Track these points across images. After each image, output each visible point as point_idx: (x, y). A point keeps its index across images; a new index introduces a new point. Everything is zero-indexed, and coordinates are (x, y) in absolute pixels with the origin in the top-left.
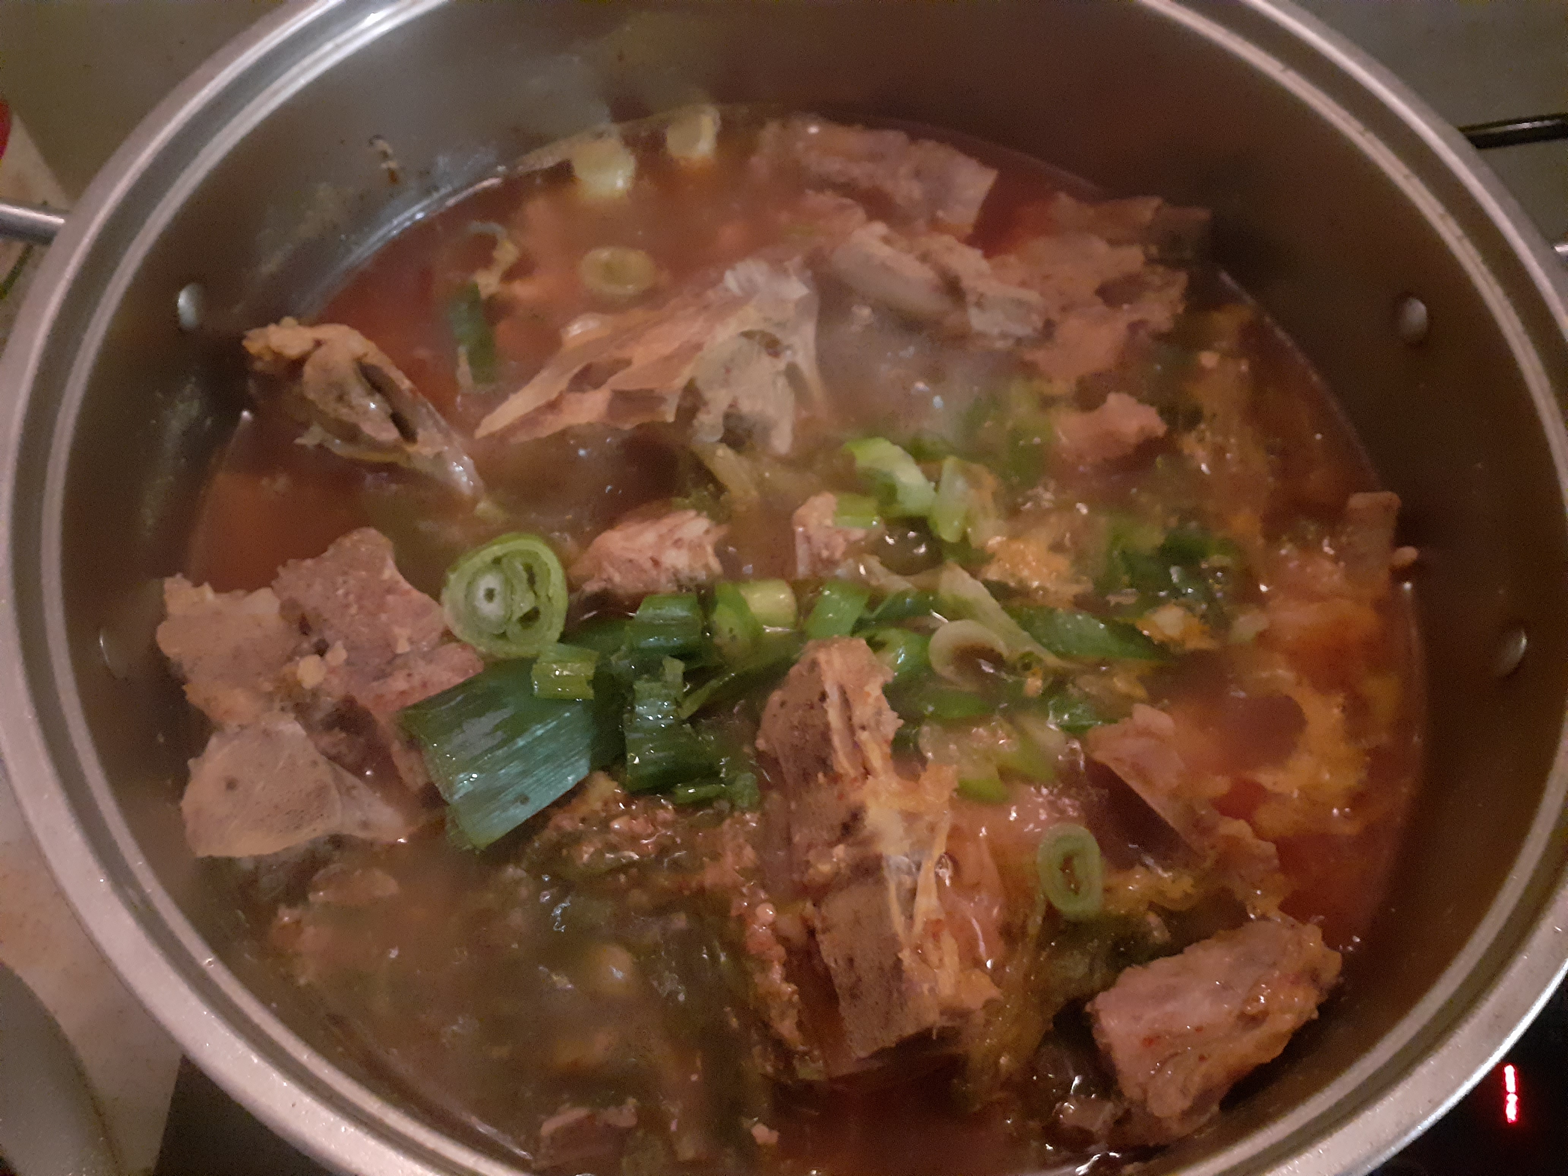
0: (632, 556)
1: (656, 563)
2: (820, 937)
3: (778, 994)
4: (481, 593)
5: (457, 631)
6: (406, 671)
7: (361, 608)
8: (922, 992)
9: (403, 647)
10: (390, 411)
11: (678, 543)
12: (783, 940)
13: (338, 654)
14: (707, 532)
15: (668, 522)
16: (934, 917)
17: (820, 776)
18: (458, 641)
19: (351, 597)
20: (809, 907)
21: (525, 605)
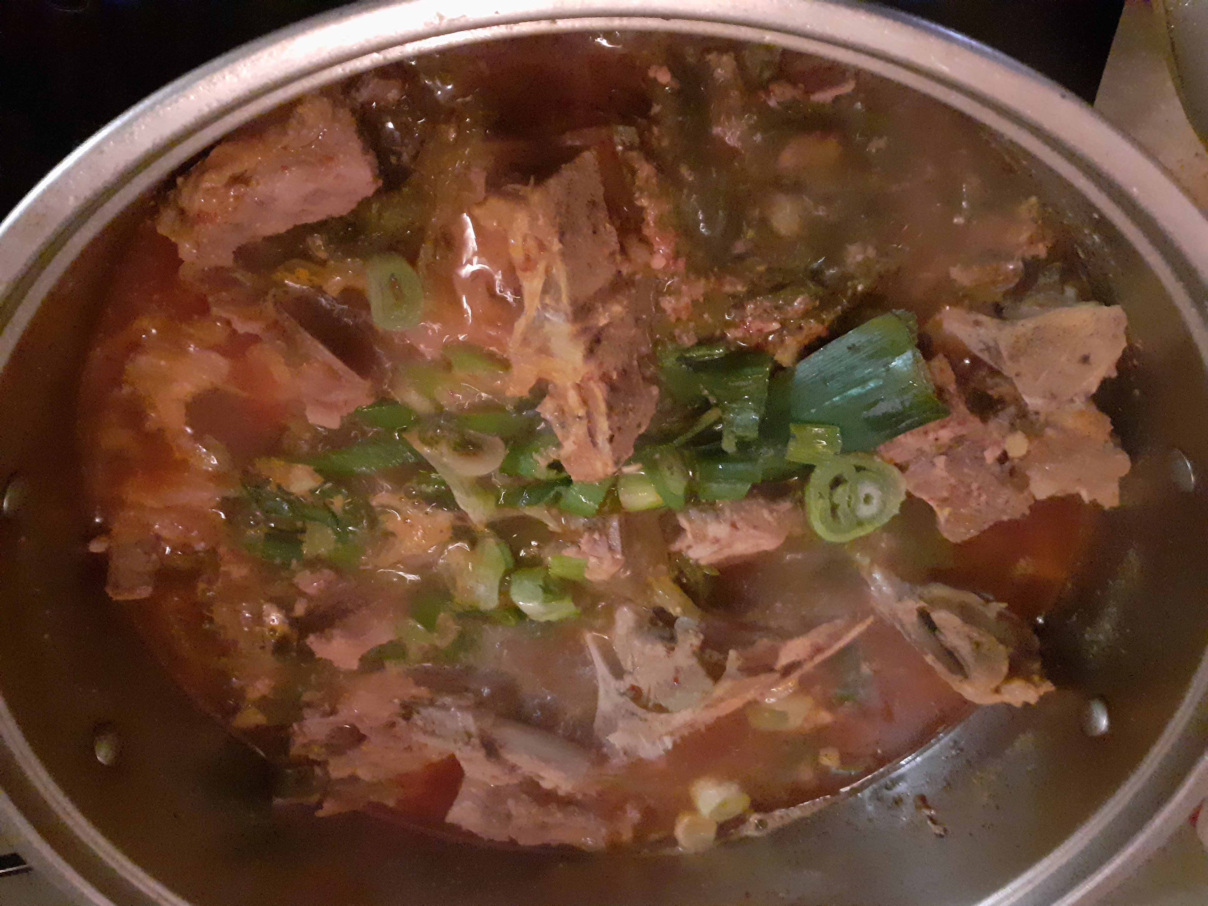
0: (752, 531)
1: (734, 526)
2: (617, 247)
3: (650, 197)
4: (875, 501)
5: (896, 471)
6: (939, 442)
7: (969, 486)
8: (544, 216)
9: (941, 461)
10: (937, 633)
11: (717, 541)
12: (645, 241)
13: (991, 455)
14: (689, 547)
15: (721, 556)
16: (528, 274)
17: (615, 377)
18: (896, 465)
19: (975, 494)
20: (625, 270)
21: (841, 494)
